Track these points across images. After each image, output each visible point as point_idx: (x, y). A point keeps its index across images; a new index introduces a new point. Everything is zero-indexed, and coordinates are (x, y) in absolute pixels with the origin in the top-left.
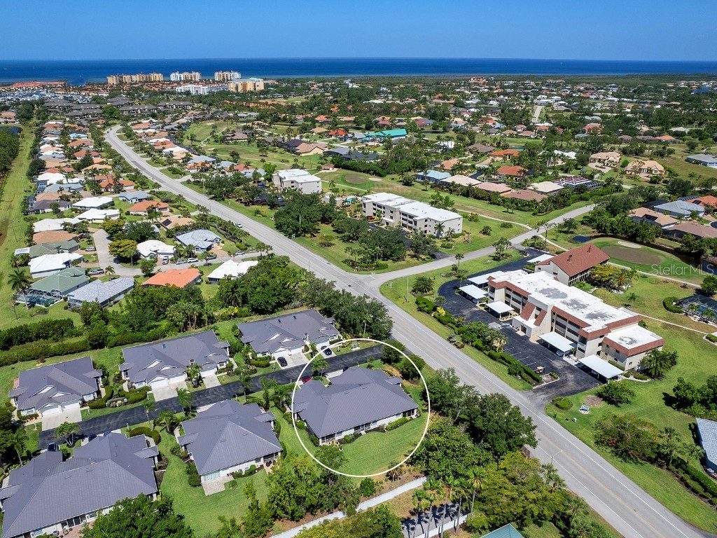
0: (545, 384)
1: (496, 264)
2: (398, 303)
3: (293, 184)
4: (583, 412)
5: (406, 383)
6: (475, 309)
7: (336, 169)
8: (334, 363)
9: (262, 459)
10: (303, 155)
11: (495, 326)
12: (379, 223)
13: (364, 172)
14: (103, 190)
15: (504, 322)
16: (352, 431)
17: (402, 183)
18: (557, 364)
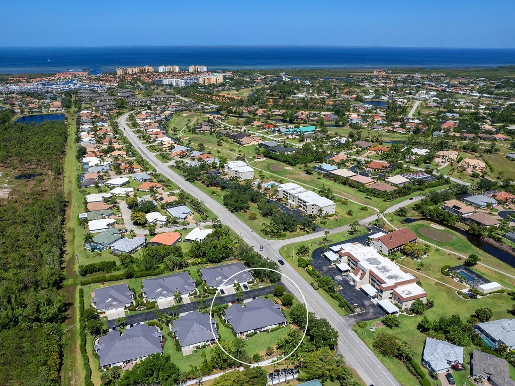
0: (356, 313)
1: (350, 237)
2: (288, 260)
3: (236, 173)
4: (371, 330)
5: (284, 308)
6: (331, 267)
7: (265, 158)
8: (248, 295)
9: (209, 341)
10: (245, 145)
11: (338, 278)
12: (285, 204)
13: (282, 161)
14: (122, 171)
15: (345, 276)
16: (253, 331)
17: (305, 172)
18: (366, 303)
